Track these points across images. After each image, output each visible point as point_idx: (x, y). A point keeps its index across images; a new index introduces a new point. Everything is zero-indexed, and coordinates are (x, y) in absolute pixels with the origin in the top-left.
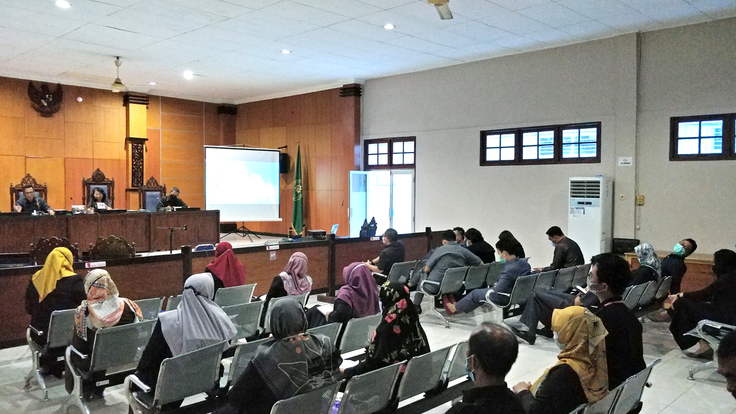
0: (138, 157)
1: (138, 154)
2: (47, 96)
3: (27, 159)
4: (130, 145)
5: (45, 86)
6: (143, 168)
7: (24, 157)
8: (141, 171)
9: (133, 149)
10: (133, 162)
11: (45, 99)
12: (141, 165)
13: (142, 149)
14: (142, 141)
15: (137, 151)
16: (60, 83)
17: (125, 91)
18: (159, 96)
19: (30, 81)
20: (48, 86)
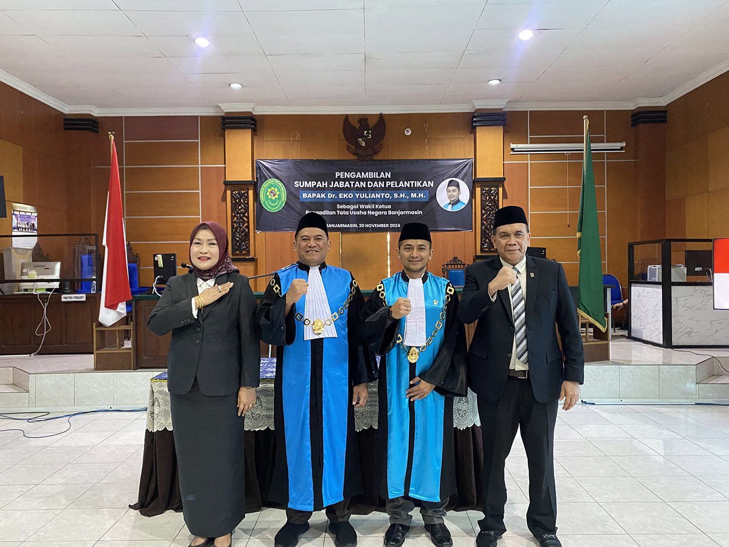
0: (490, 208)
1: (490, 202)
2: (365, 132)
4: (478, 190)
5: (363, 119)
9: (482, 194)
10: (482, 215)
11: (362, 136)
13: (497, 194)
14: (499, 182)
15: (489, 198)
16: (383, 113)
17: (473, 111)
18: (527, 111)
19: (345, 116)
20: (368, 119)
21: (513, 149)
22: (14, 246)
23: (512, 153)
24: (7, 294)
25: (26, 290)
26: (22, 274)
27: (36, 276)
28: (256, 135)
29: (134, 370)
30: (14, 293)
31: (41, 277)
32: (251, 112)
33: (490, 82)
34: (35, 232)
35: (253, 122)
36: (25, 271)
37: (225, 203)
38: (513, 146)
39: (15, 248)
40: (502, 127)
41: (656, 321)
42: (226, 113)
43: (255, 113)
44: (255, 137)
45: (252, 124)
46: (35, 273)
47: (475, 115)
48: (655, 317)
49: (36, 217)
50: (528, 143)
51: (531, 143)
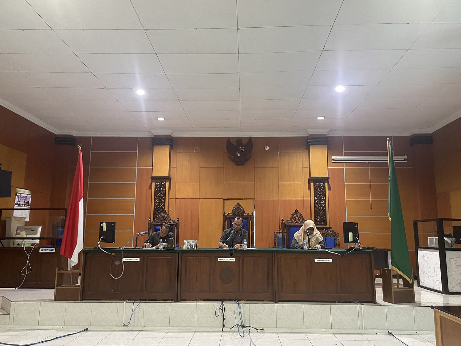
0: (320, 196)
1: (320, 192)
2: (240, 148)
3: (225, 201)
4: (312, 184)
5: (239, 140)
6: (325, 206)
7: (222, 200)
8: (323, 209)
9: (315, 187)
10: (315, 200)
11: (238, 150)
12: (323, 203)
13: (325, 187)
14: (325, 180)
15: (319, 190)
16: (251, 136)
17: (308, 136)
18: (342, 136)
19: (228, 138)
20: (242, 140)
21: (334, 160)
22: (15, 215)
23: (333, 162)
24: (5, 247)
25: (18, 244)
26: (17, 234)
27: (25, 235)
28: (173, 149)
29: (80, 301)
30: (10, 246)
31: (28, 236)
32: (170, 135)
33: (318, 118)
34: (29, 207)
35: (171, 141)
36: (18, 232)
37: (151, 190)
38: (333, 157)
39: (14, 217)
40: (326, 146)
41: (437, 275)
42: (154, 135)
43: (172, 136)
44: (172, 151)
45: (170, 142)
46: (25, 233)
47: (309, 138)
48: (436, 272)
49: (30, 197)
50: (343, 156)
51: (345, 156)
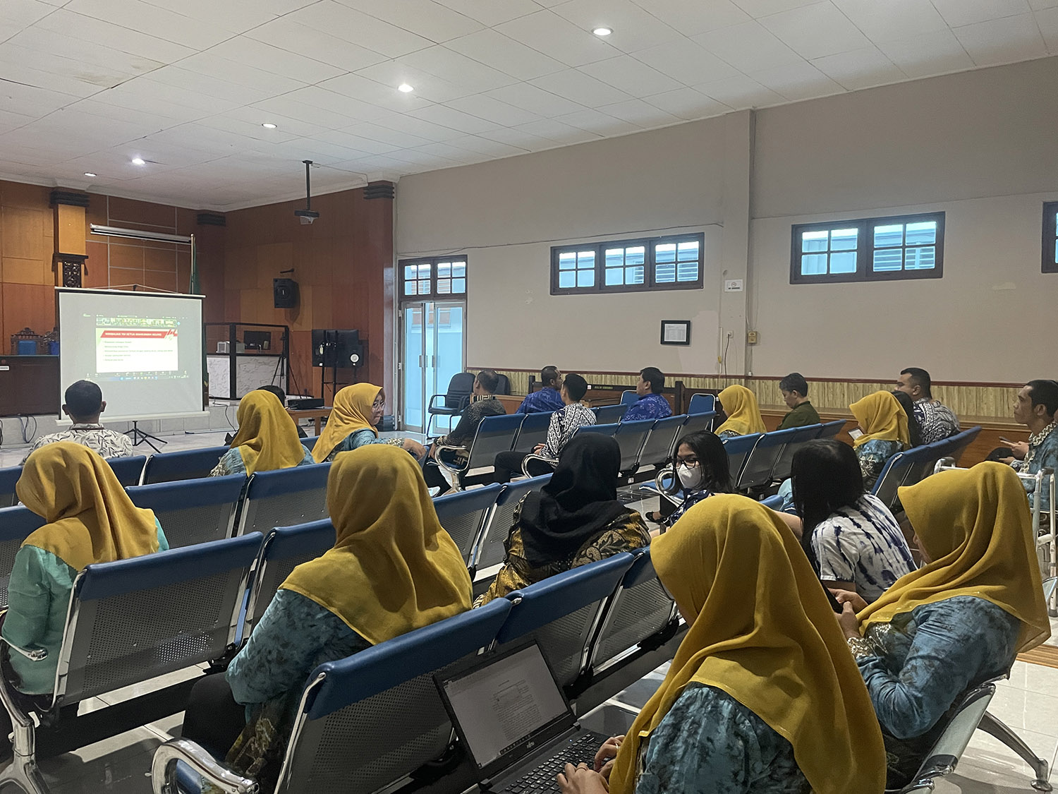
0: (72, 283)
1: (72, 278)
4: (60, 264)
9: (64, 270)
13: (80, 270)
14: (79, 259)
15: (72, 273)
17: (52, 186)
18: (106, 196)
21: (93, 230)
23: (93, 233)
33: (86, 174)
38: (93, 226)
40: (84, 209)
47: (56, 191)
48: (225, 379)
50: (106, 226)
51: (110, 226)
